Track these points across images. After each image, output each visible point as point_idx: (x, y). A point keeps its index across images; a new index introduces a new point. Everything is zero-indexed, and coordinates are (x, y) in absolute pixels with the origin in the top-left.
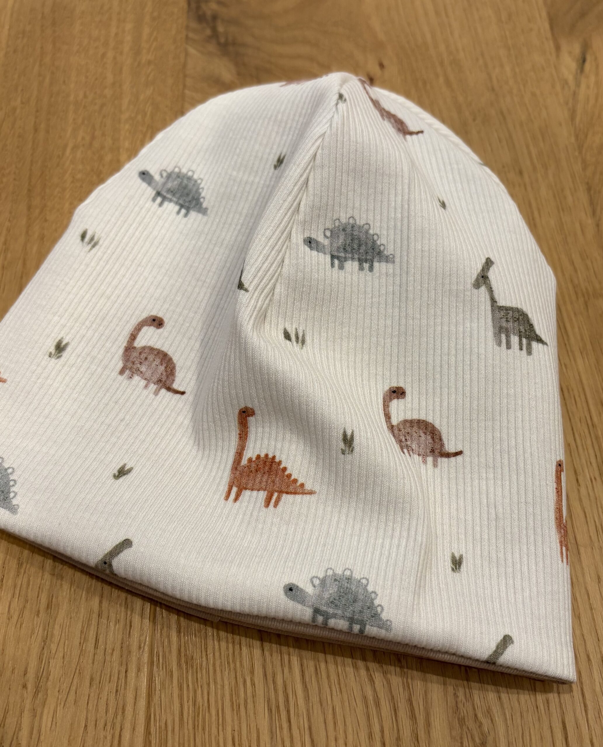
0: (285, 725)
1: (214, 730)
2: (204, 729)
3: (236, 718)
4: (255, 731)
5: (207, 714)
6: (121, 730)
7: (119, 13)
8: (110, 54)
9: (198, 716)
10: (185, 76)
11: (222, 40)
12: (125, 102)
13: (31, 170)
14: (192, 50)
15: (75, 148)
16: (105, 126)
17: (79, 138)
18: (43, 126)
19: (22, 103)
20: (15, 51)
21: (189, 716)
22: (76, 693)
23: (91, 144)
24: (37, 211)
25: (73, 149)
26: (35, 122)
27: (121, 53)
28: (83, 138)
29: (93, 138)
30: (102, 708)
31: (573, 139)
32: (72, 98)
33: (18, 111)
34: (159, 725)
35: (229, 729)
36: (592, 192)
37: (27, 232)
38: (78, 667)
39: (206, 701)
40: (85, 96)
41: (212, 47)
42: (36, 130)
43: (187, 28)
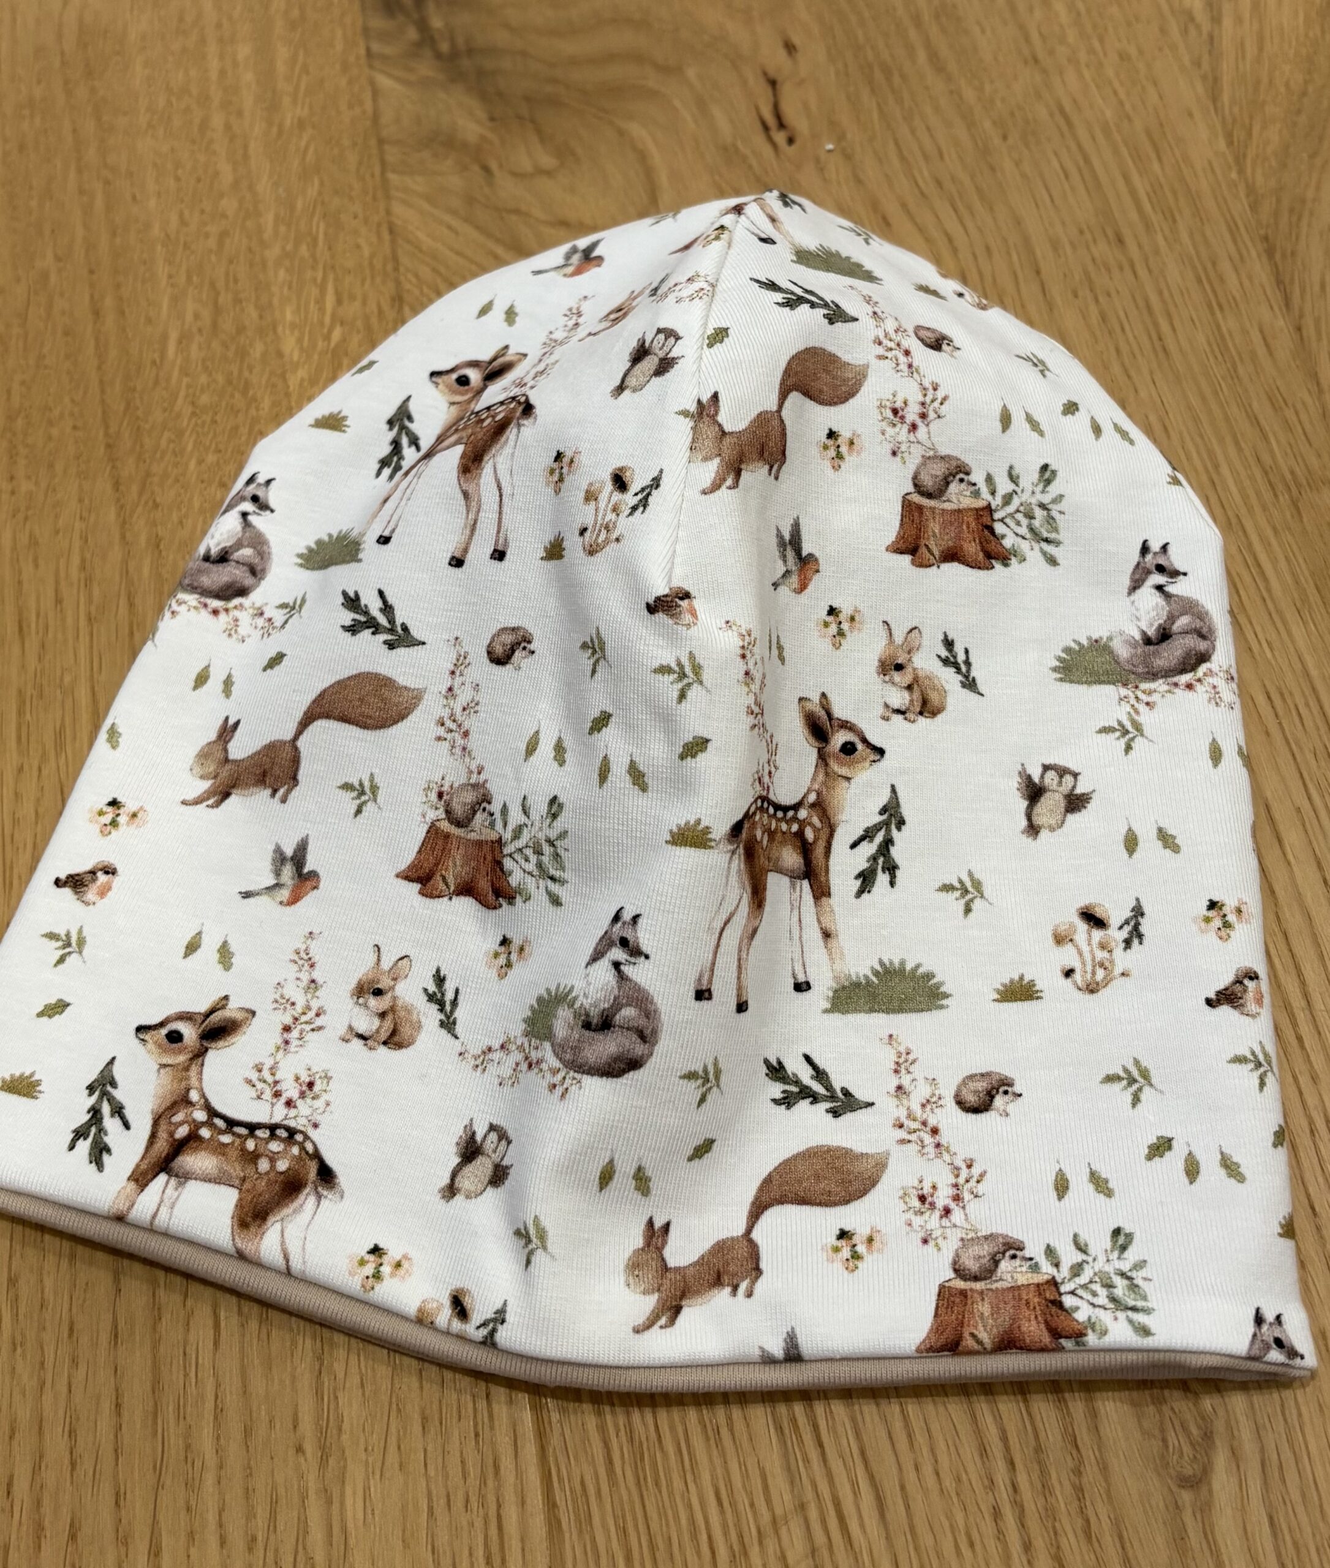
0: (814, 1454)
1: (678, 1484)
2: (657, 1484)
3: (715, 1452)
4: (758, 1472)
5: (658, 1455)
6: (499, 1506)
7: (219, 26)
8: (217, 121)
9: (642, 1459)
10: (381, 142)
11: (445, 47)
12: (269, 219)
13: (103, 401)
14: (384, 82)
15: (184, 339)
16: (236, 281)
17: (189, 317)
18: (109, 302)
19: (58, 259)
20: (22, 148)
21: (623, 1463)
22: (399, 1448)
23: (215, 325)
24: (135, 488)
25: (180, 342)
26: (92, 296)
27: (240, 114)
28: (197, 316)
29: (217, 310)
30: (455, 1471)
31: (1222, 144)
32: (156, 231)
33: (53, 278)
34: (571, 1489)
35: (706, 1477)
36: (1278, 256)
37: (123, 537)
38: (394, 1400)
39: (652, 1428)
40: (183, 223)
41: (426, 68)
42: (97, 313)
43: (366, 31)
